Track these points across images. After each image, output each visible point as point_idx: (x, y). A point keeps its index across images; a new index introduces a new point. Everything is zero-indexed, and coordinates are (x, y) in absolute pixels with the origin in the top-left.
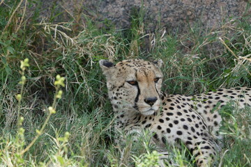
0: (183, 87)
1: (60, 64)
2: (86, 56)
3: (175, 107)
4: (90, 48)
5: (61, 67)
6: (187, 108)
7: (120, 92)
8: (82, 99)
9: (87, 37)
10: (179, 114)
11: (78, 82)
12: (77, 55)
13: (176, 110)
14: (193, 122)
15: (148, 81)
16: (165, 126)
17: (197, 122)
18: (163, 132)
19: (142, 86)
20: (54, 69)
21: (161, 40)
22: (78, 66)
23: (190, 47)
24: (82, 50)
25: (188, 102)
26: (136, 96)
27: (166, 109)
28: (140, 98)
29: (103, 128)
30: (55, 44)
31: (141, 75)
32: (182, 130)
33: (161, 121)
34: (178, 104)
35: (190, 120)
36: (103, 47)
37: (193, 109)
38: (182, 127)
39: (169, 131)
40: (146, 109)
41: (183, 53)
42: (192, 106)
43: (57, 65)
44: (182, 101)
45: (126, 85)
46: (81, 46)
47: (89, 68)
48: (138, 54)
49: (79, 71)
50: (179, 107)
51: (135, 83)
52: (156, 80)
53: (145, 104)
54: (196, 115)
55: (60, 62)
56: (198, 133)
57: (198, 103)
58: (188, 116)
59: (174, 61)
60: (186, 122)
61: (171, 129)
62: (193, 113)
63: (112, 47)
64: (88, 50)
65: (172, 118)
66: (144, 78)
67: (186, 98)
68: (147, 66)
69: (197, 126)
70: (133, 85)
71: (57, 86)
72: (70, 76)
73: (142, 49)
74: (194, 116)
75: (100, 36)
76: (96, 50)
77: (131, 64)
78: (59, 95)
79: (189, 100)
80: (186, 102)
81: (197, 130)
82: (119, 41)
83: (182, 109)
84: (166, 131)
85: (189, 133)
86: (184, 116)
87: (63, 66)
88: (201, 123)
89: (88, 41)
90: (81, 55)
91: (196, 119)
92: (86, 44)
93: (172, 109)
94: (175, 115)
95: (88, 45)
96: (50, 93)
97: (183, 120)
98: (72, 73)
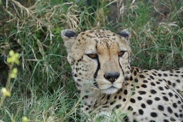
0: (159, 60)
1: (15, 39)
2: (45, 28)
3: (148, 85)
4: (48, 19)
5: (16, 42)
6: (163, 84)
7: (79, 66)
8: (41, 79)
9: (45, 6)
10: (153, 92)
11: (36, 60)
12: (34, 27)
13: (149, 87)
14: (170, 101)
15: (109, 54)
16: (136, 107)
17: (175, 100)
18: (134, 113)
19: (103, 60)
20: (8, 45)
21: (132, 7)
22: (35, 41)
23: (165, 14)
24: (39, 21)
25: (165, 78)
26: (95, 71)
27: (138, 87)
28: (99, 73)
29: (68, 111)
30: (8, 15)
31: (102, 47)
32: (157, 111)
33: (133, 101)
34: (152, 81)
35: (166, 99)
36: (63, 17)
37: (170, 86)
38: (156, 107)
39: (141, 112)
40: (106, 87)
41: (157, 20)
42: (169, 83)
43: (12, 40)
44: (158, 77)
45: (86, 58)
46: (39, 17)
47: (48, 43)
48: (104, 24)
49: (37, 46)
50: (153, 84)
51: (95, 56)
52: (121, 54)
53: (105, 81)
54: (174, 93)
55: (14, 36)
56: (176, 115)
57: (176, 78)
58: (163, 94)
59: (148, 31)
60: (162, 102)
61: (143, 109)
62: (170, 91)
63: (75, 16)
64: (46, 21)
65: (145, 97)
66: (106, 51)
67: (162, 73)
68: (112, 37)
69: (175, 106)
70: (93, 58)
71: (10, 63)
72: (27, 52)
73: (109, 19)
74: (171, 94)
75: (59, 5)
76: (56, 21)
77: (93, 35)
78: (13, 74)
79: (166, 75)
80: (162, 77)
81: (175, 110)
82: (83, 9)
83: (157, 86)
84: (138, 113)
85: (165, 115)
86: (159, 94)
87: (18, 41)
88: (179, 102)
89: (46, 11)
90: (39, 28)
91: (174, 97)
92: (43, 14)
93: (144, 86)
94: (149, 93)
95: (46, 15)
96: (4, 73)
97: (157, 99)
98: (29, 48)
